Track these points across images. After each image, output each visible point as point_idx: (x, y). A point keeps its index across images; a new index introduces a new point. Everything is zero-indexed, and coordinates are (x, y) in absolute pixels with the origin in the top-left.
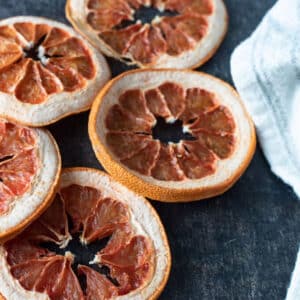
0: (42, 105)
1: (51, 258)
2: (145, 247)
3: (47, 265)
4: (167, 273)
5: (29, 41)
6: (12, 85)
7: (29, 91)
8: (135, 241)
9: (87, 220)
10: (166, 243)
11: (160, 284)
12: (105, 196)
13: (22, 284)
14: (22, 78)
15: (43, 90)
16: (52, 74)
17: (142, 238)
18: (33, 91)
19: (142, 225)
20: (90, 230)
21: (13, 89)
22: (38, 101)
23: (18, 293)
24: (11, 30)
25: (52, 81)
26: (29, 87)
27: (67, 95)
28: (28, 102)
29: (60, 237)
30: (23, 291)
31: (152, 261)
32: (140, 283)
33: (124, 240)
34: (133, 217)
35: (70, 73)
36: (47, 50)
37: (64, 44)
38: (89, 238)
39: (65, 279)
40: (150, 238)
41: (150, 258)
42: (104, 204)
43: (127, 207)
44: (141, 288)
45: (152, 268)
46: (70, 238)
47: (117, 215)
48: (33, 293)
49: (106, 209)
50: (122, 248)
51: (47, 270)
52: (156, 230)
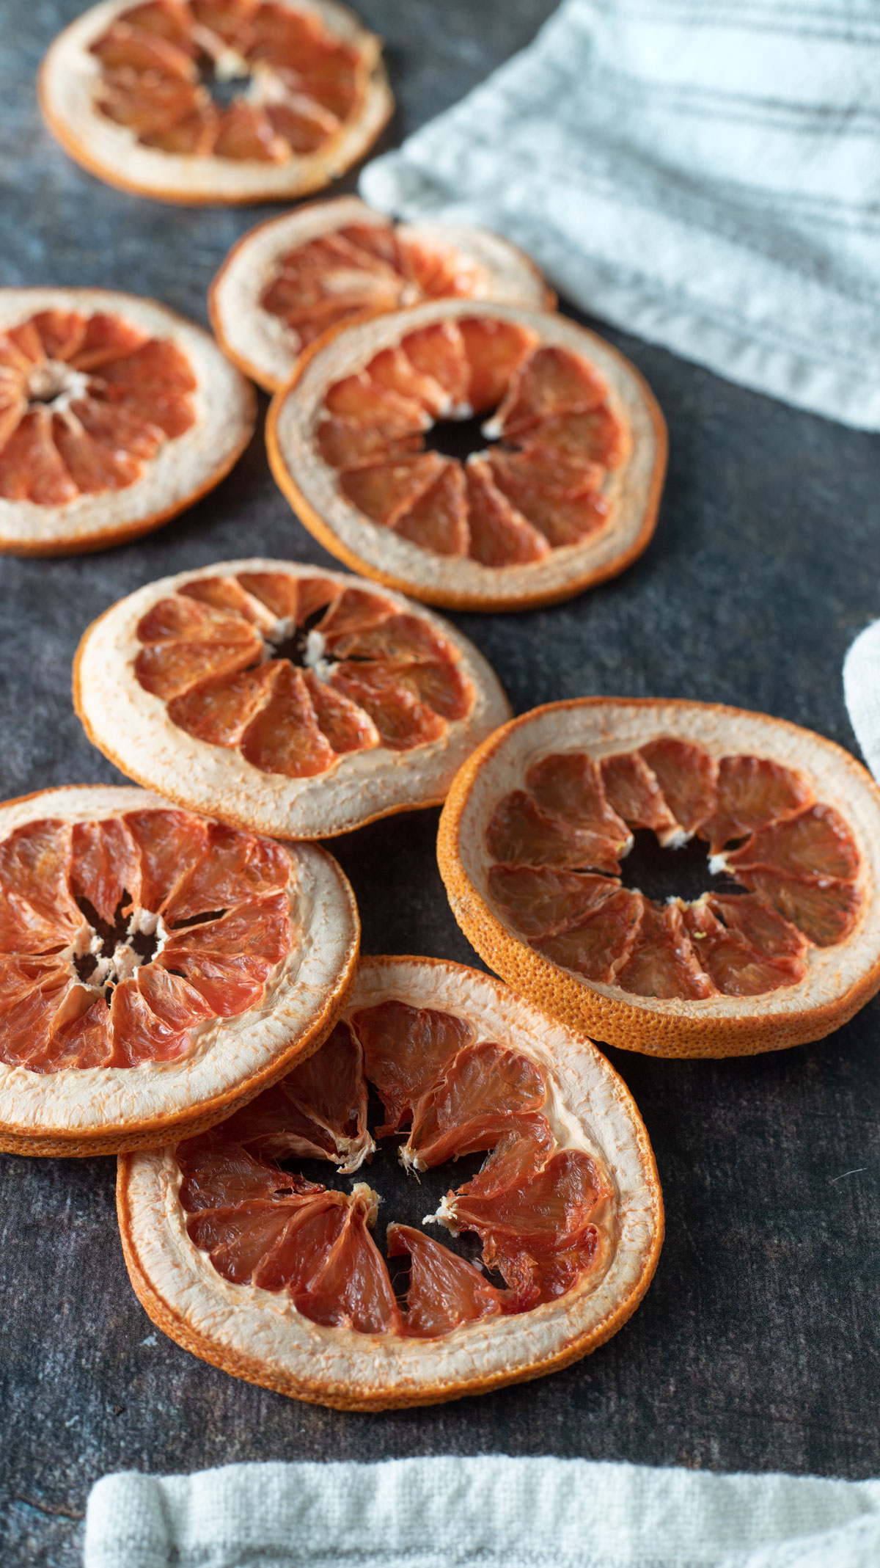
0: (319, 780)
1: (310, 1198)
2: (589, 1184)
3: (298, 1217)
4: (650, 1260)
5: (279, 616)
6: (232, 726)
7: (283, 743)
8: (560, 1165)
9: (423, 1099)
10: (652, 1176)
11: (629, 1289)
12: (481, 1039)
13: (219, 1265)
14: (261, 706)
15: (324, 741)
16: (345, 702)
17: (583, 1159)
18: (292, 746)
19: (583, 1122)
20: (431, 1128)
21: (235, 736)
22: (308, 771)
23: (205, 1290)
24: (229, 590)
25: (346, 720)
26: (280, 733)
27: (388, 757)
28: (278, 771)
29: (342, 1143)
30: (221, 1285)
31: (607, 1222)
32: (570, 1284)
33: (530, 1163)
34: (559, 1100)
35: (400, 701)
36: (331, 643)
37: (379, 629)
38: (426, 1151)
39: (346, 1261)
40: (605, 1159)
41: (601, 1214)
42: (477, 1063)
43: (544, 1069)
44: (571, 1295)
45: (606, 1243)
46: (371, 1147)
47: (515, 1093)
48: (248, 1291)
49: (481, 1074)
50: (522, 1183)
51: (294, 1232)
52: (625, 1137)
